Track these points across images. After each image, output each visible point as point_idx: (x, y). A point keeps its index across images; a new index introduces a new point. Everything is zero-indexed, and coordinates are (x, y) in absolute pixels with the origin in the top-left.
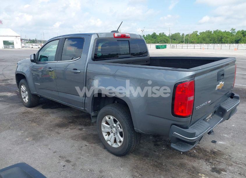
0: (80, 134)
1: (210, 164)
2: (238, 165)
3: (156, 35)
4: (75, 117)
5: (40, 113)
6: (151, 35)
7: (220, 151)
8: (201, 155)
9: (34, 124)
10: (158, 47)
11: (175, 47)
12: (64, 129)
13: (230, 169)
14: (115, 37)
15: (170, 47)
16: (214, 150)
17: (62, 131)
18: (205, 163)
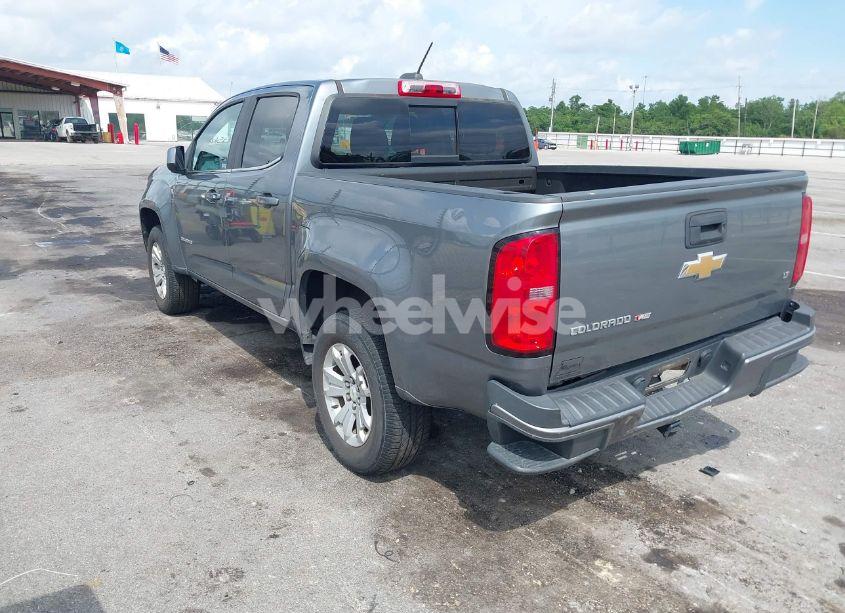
0: (280, 402)
1: (655, 537)
2: (754, 554)
3: (688, 106)
4: (291, 350)
5: (193, 333)
6: (668, 103)
7: (714, 502)
8: (640, 506)
9: (164, 362)
10: (685, 150)
11: (756, 150)
12: (241, 384)
13: (715, 562)
14: (401, 93)
15: (733, 150)
16: (696, 497)
17: (233, 388)
18: (638, 532)
